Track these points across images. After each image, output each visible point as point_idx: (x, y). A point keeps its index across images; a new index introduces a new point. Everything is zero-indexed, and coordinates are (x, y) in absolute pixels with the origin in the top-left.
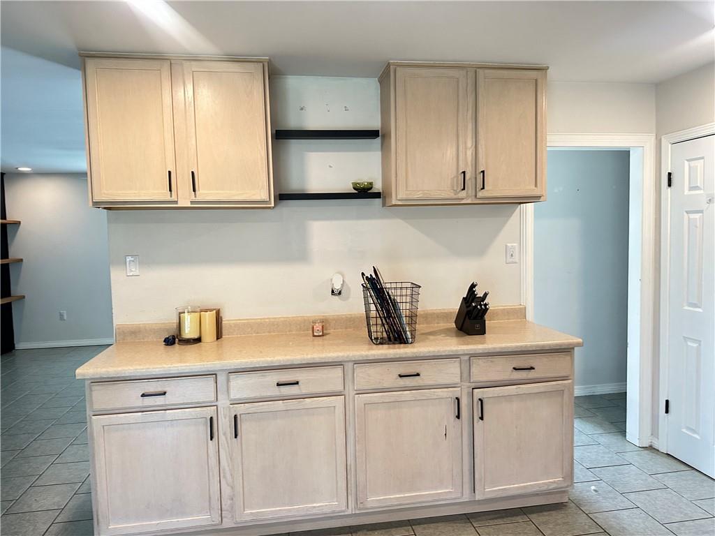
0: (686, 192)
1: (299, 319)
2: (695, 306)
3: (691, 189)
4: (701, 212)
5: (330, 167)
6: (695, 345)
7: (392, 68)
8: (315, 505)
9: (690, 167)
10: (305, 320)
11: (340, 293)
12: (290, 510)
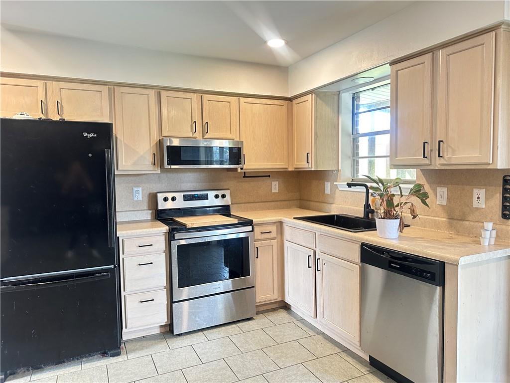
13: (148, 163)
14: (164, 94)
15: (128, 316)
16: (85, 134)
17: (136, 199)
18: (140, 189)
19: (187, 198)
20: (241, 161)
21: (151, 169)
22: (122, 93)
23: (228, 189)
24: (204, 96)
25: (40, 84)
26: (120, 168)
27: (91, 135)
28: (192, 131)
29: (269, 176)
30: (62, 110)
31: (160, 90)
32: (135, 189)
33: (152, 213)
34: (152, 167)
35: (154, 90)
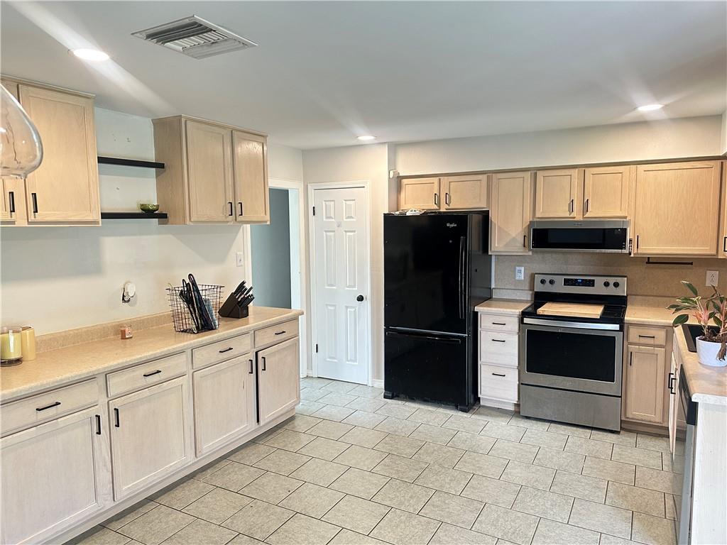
0: (324, 220)
1: (99, 327)
2: (332, 285)
3: (327, 218)
4: (334, 231)
5: (118, 189)
6: (332, 308)
7: (183, 120)
8: (171, 464)
9: (326, 205)
10: (104, 328)
11: (129, 301)
12: (155, 475)
13: (518, 245)
14: (540, 174)
15: (482, 384)
16: (448, 225)
17: (517, 278)
18: (523, 269)
19: (567, 282)
20: (625, 245)
21: (522, 251)
22: (499, 179)
23: (625, 277)
24: (587, 170)
25: (436, 180)
26: (492, 249)
27: (452, 225)
28: (569, 211)
29: (692, 264)
30: (450, 200)
31: (535, 171)
32: (518, 268)
33: (532, 294)
34: (522, 249)
35: (530, 172)
